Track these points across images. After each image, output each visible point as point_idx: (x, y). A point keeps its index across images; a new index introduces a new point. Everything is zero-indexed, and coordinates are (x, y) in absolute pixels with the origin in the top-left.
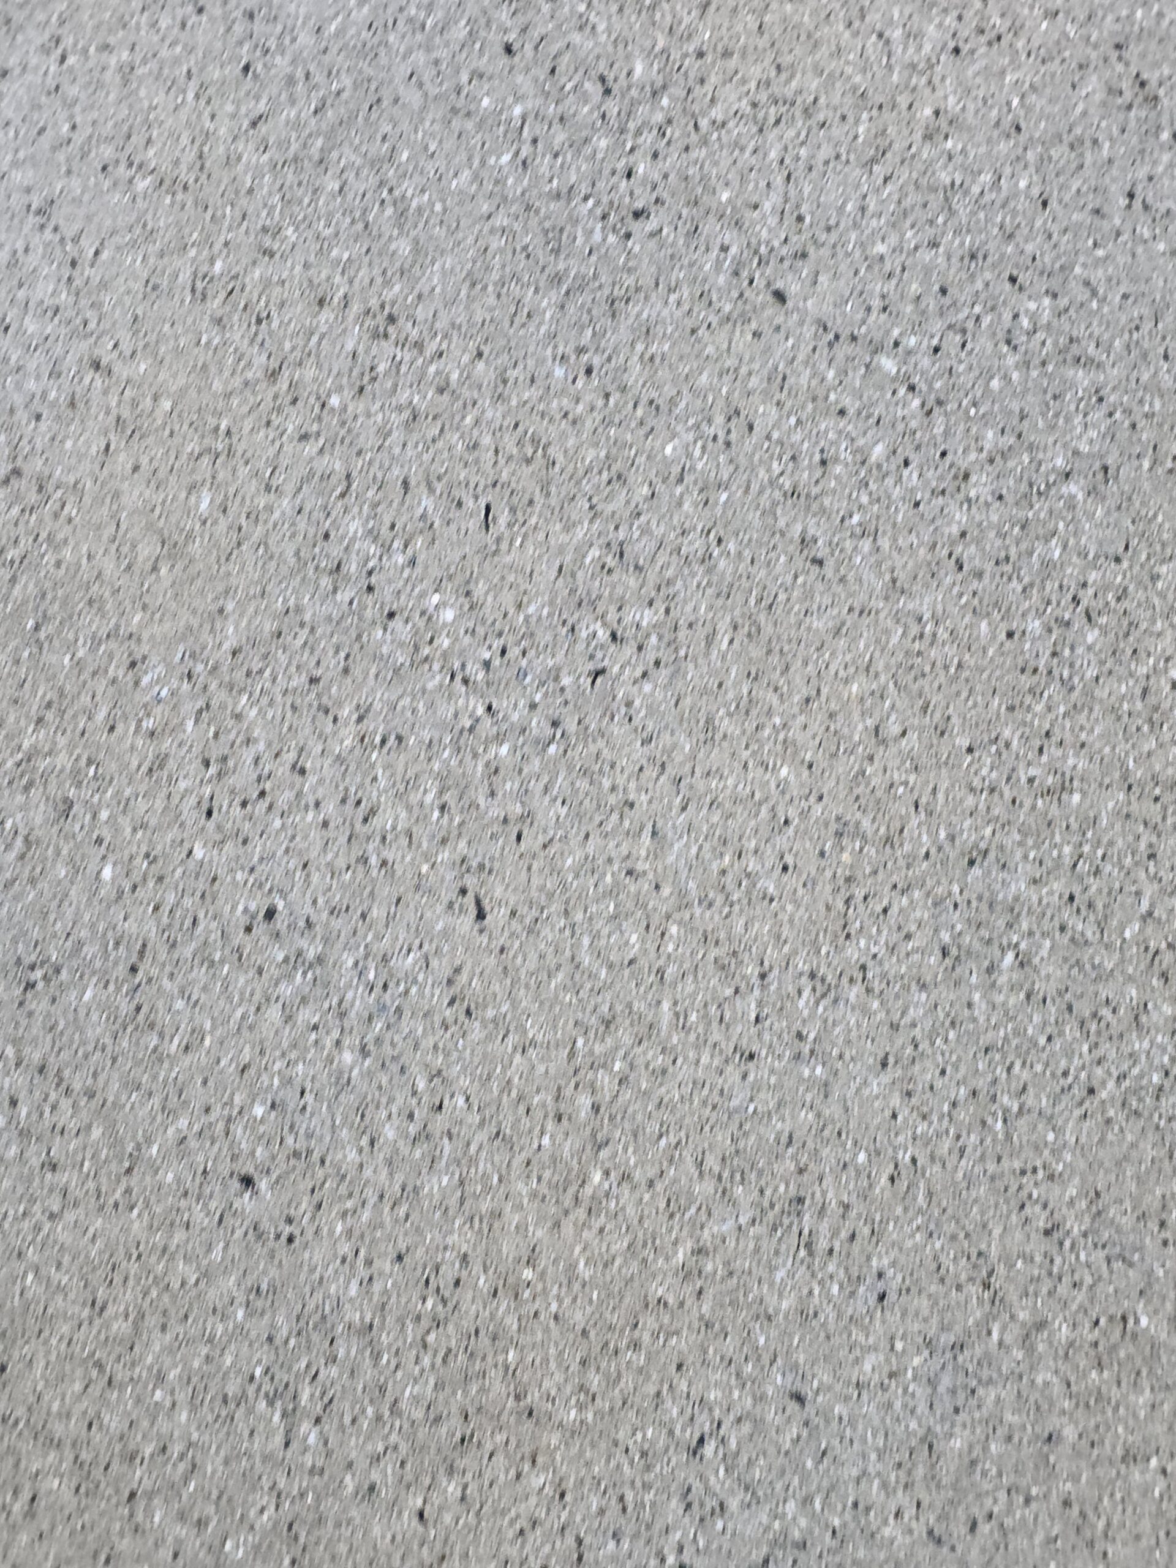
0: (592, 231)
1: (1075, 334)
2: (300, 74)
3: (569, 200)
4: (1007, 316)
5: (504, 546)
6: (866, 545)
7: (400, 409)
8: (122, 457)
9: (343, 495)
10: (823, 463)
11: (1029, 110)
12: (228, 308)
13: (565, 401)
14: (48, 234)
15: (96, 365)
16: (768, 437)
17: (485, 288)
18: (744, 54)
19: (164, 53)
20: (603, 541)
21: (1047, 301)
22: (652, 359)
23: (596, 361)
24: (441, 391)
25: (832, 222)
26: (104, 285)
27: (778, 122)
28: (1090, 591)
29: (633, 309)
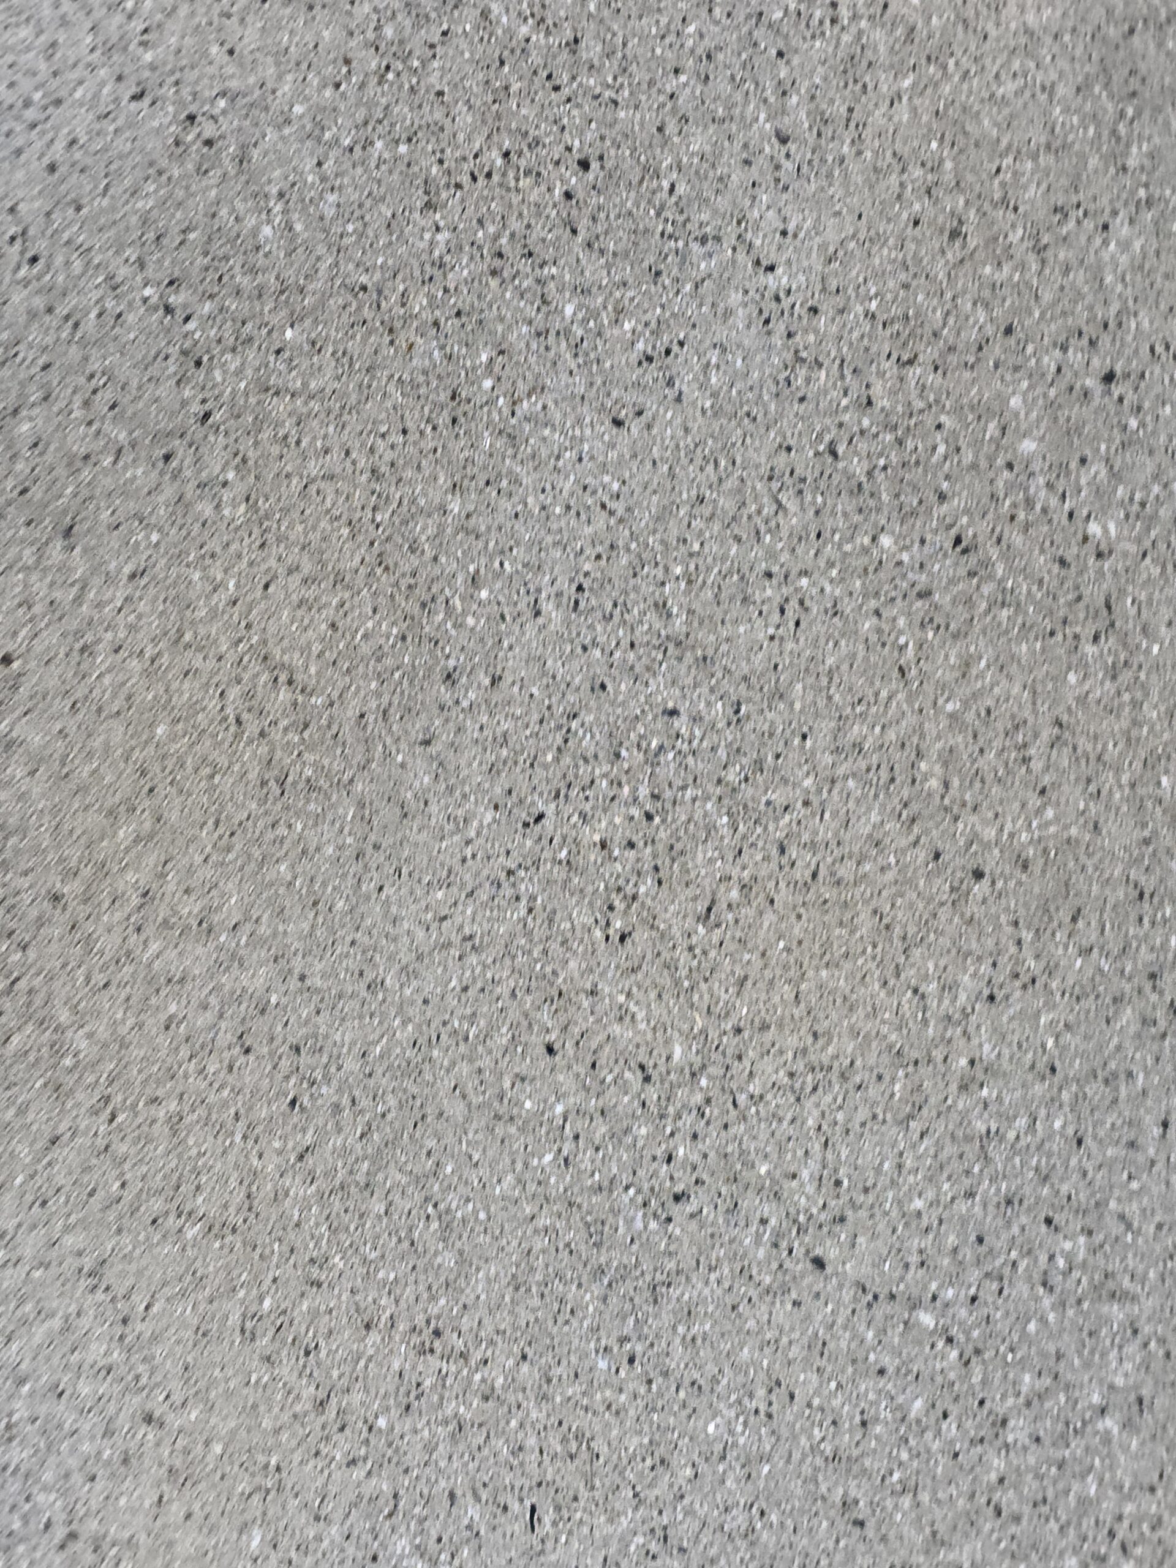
0: (633, 1219)
1: (1110, 1268)
2: (345, 1101)
3: (611, 1191)
4: (1043, 1258)
5: (549, 1545)
6: (906, 1501)
7: (446, 1422)
8: (174, 1507)
9: (390, 1515)
10: (864, 1424)
11: (1062, 1049)
12: (277, 1344)
13: (608, 1393)
14: (100, 1296)
15: (149, 1419)
16: (809, 1405)
17: (529, 1290)
18: (780, 1026)
19: (212, 1098)
20: (646, 1528)
21: (1082, 1240)
22: (693, 1339)
23: (639, 1348)
24: (486, 1399)
25: (869, 1183)
26: (155, 1338)
27: (815, 1089)
28: (1126, 1523)
29: (674, 1292)
